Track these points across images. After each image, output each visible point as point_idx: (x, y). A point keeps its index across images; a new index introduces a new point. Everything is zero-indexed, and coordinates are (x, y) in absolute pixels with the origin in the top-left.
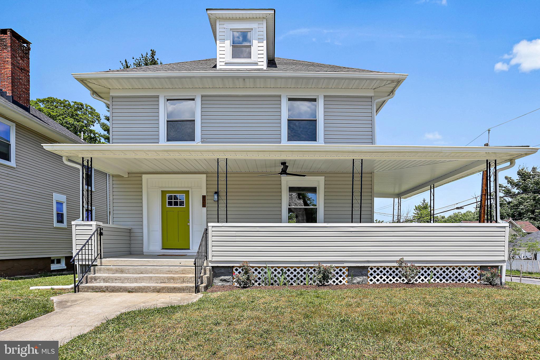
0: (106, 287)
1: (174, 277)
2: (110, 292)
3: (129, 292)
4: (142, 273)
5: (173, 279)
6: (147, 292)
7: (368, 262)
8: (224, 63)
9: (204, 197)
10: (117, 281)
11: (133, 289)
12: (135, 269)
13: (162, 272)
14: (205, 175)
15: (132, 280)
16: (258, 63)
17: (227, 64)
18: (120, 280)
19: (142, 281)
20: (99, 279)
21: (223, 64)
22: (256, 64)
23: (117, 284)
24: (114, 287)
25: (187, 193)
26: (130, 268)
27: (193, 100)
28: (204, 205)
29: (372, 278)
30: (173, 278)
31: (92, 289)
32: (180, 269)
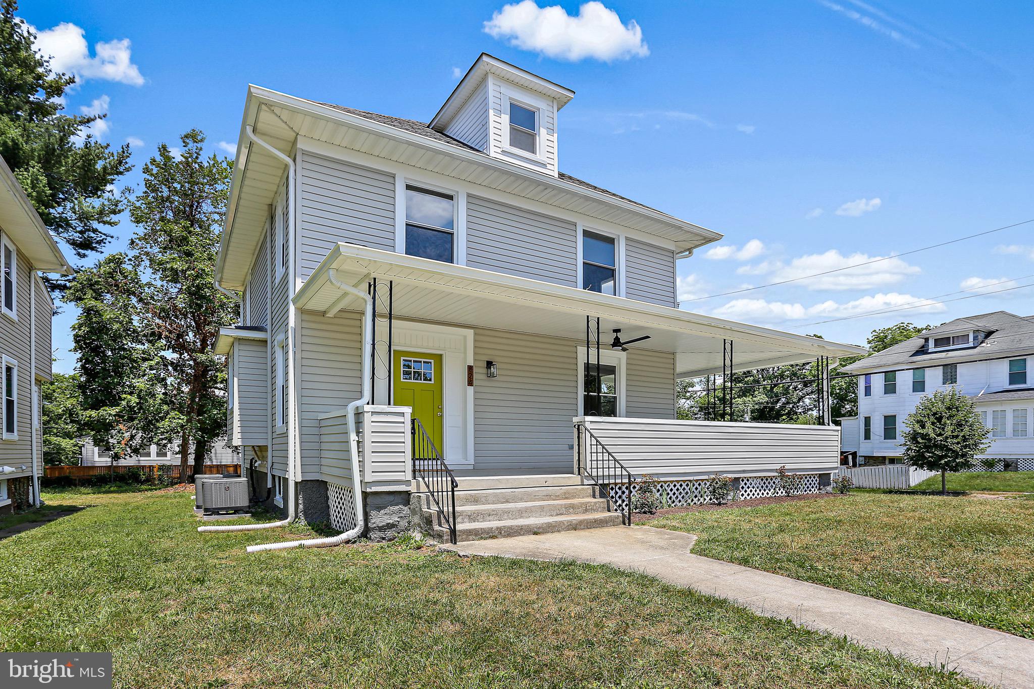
0: (498, 528)
1: (573, 504)
2: (504, 536)
3: (535, 533)
4: (507, 502)
5: (573, 508)
6: (559, 531)
7: (744, 471)
8: (501, 150)
9: (470, 368)
10: (491, 518)
11: (539, 528)
12: (496, 495)
13: (537, 497)
14: (472, 331)
15: (514, 513)
16: (548, 165)
17: (504, 152)
18: (496, 514)
19: (530, 515)
20: (461, 517)
21: (499, 150)
22: (544, 165)
23: (492, 522)
24: (511, 528)
25: (439, 358)
26: (490, 494)
27: (450, 197)
28: (470, 383)
29: (743, 492)
30: (573, 506)
31: (476, 535)
32: (562, 491)
